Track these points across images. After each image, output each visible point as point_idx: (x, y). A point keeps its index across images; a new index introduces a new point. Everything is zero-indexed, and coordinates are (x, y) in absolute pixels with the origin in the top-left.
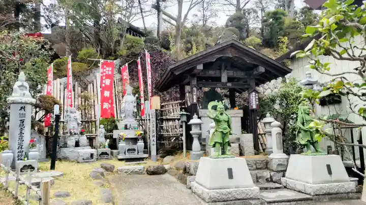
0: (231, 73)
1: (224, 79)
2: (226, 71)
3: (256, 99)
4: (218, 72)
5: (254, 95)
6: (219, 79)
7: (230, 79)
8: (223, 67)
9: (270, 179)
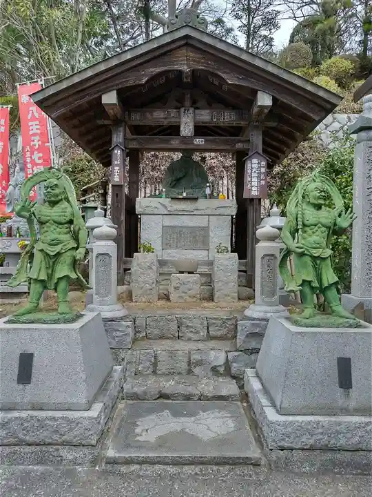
0: (205, 116)
1: (187, 129)
2: (191, 110)
3: (260, 173)
4: (173, 112)
5: (255, 166)
6: (174, 130)
7: (200, 130)
8: (188, 103)
9: (222, 370)
